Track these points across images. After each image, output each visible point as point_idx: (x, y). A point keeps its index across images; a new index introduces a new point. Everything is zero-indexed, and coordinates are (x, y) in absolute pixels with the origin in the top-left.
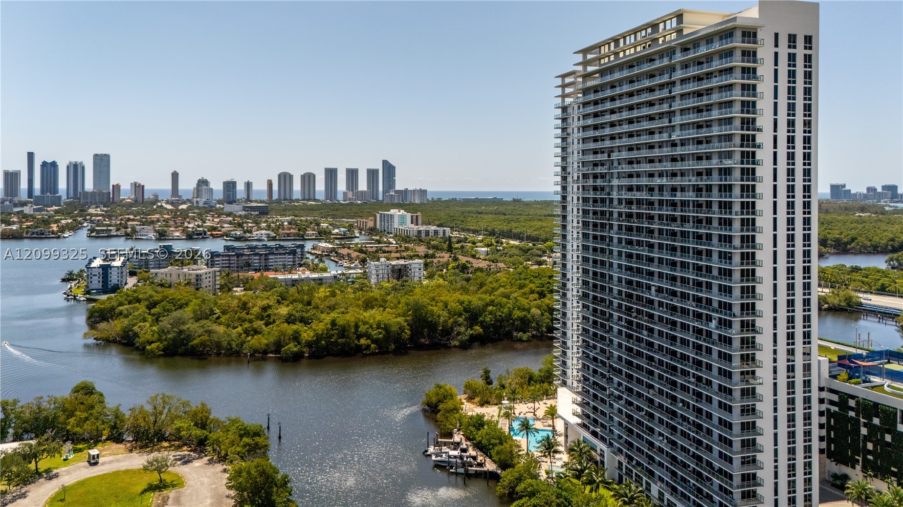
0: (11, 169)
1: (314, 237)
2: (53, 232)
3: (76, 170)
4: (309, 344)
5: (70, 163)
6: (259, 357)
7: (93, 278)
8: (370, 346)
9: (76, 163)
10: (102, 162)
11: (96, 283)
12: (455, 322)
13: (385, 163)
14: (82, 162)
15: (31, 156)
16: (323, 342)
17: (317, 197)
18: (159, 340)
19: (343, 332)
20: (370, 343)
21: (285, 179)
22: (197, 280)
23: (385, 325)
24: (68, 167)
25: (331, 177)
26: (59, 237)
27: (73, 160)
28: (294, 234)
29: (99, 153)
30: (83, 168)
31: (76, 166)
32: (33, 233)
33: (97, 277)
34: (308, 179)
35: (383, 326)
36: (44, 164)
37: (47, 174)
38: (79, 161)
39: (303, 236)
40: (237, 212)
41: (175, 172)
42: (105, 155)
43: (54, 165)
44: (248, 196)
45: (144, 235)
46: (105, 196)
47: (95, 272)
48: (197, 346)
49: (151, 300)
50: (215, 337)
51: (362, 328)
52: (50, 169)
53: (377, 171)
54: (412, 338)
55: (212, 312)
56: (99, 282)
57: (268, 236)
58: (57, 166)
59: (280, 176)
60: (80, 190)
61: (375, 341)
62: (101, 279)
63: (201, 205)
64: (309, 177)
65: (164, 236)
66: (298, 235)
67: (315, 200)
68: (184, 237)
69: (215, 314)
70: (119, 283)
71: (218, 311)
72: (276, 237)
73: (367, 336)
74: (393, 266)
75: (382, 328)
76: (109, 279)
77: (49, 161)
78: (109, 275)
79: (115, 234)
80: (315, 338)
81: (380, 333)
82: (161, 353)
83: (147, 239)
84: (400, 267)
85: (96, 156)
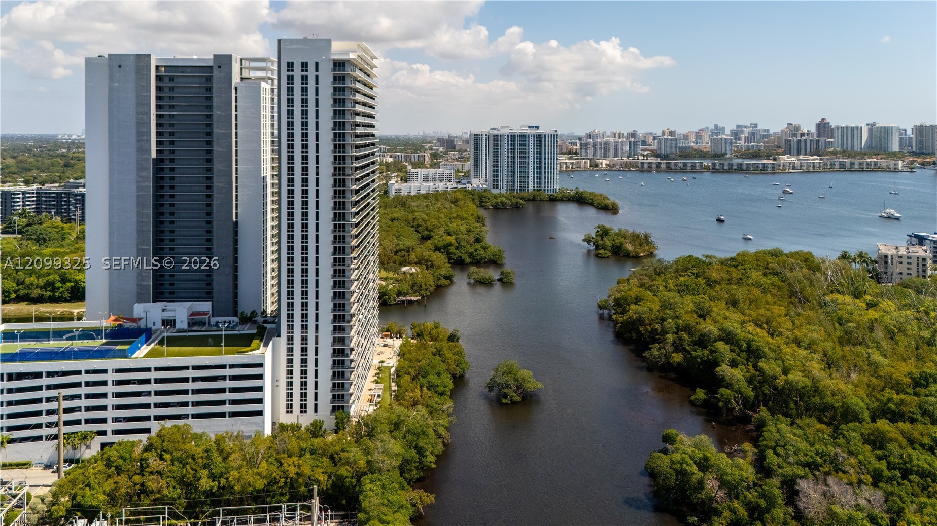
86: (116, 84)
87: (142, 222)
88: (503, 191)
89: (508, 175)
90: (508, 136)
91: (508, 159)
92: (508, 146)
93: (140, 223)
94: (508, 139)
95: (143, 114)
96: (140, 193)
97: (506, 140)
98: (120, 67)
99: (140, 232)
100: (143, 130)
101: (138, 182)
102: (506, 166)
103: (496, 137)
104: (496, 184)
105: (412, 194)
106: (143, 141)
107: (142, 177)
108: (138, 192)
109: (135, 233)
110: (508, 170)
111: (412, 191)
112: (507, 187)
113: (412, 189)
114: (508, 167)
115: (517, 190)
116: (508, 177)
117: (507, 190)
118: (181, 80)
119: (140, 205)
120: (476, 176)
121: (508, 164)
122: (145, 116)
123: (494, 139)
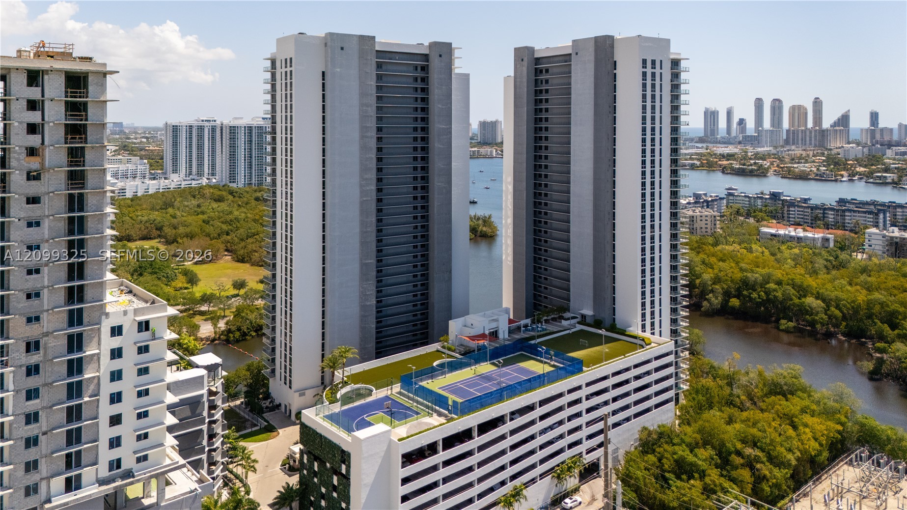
86: (338, 70)
87: (366, 232)
88: (241, 185)
89: (245, 168)
90: (245, 127)
91: (245, 152)
92: (245, 138)
93: (363, 233)
94: (245, 130)
95: (367, 106)
96: (365, 199)
97: (243, 132)
98: (342, 49)
99: (363, 243)
100: (368, 125)
101: (361, 186)
102: (243, 158)
103: (232, 128)
104: (233, 178)
105: (139, 194)
106: (367, 137)
107: (366, 179)
108: (361, 197)
109: (358, 245)
110: (245, 163)
111: (139, 191)
112: (245, 182)
113: (139, 188)
114: (245, 160)
115: (255, 184)
116: (245, 171)
117: (245, 184)
118: (390, 67)
119: (363, 212)
120: (175, 171)
121: (245, 157)
122: (370, 109)
123: (231, 130)
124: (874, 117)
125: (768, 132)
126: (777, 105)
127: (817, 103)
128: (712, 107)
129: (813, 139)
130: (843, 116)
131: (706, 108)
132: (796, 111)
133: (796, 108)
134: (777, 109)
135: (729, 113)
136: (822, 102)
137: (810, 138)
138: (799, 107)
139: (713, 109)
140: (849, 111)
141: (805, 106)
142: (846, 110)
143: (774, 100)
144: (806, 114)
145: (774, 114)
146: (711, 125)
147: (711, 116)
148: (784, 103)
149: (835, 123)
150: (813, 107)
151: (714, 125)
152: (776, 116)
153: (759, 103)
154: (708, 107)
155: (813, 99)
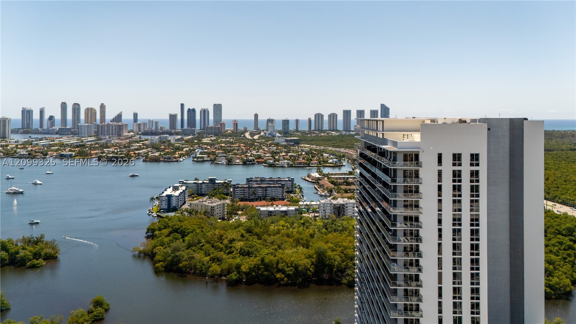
0: (173, 113)
1: (316, 165)
2: (175, 158)
3: (205, 113)
4: (246, 274)
5: (202, 109)
6: (216, 278)
7: (163, 202)
8: (284, 279)
9: (205, 109)
10: (218, 108)
11: (165, 206)
12: (347, 265)
13: (383, 106)
14: (208, 109)
15: (182, 105)
16: (254, 273)
17: (338, 129)
18: (164, 261)
19: (267, 267)
20: (284, 276)
21: (319, 117)
22: (212, 210)
23: (296, 265)
24: (201, 112)
25: (347, 115)
26: (177, 161)
27: (203, 108)
28: (303, 163)
29: (216, 103)
30: (208, 112)
31: (204, 111)
32: (165, 158)
33: (165, 202)
34: (333, 117)
35: (294, 265)
36: (189, 110)
37: (190, 115)
38: (206, 108)
39: (309, 164)
40: (282, 142)
41: (256, 114)
42: (219, 104)
43: (194, 110)
44: (297, 127)
45: (220, 161)
46: (217, 129)
47: (164, 199)
48: (182, 268)
49: (174, 227)
50: (193, 262)
51: (281, 266)
52: (192, 112)
53: (377, 111)
54: (314, 275)
55: (200, 242)
56: (166, 204)
57: (288, 164)
58: (195, 111)
59: (315, 115)
60: (206, 125)
61: (288, 276)
62: (167, 203)
63: (267, 135)
64: (333, 116)
65: (230, 162)
66: (306, 164)
67: (337, 131)
68: (241, 163)
69: (201, 243)
70: (177, 205)
71: (203, 240)
72: (292, 164)
73: (282, 271)
74: (335, 205)
75: (292, 267)
76: (171, 203)
77: (191, 108)
78: (171, 201)
79: (207, 159)
80: (248, 270)
81: (291, 270)
82: (163, 269)
83: (221, 164)
84: (339, 206)
85: (215, 105)
124: (135, 115)
125: (86, 126)
126: (76, 107)
127: (103, 107)
128: (28, 107)
129: (114, 131)
130: (118, 115)
131: (23, 108)
132: (90, 112)
133: (90, 110)
134: (76, 110)
135: (42, 112)
136: (105, 106)
137: (112, 130)
138: (92, 109)
139: (29, 109)
140: (122, 112)
141: (95, 108)
142: (120, 112)
143: (74, 104)
144: (96, 113)
145: (75, 113)
146: (27, 120)
147: (27, 114)
148: (81, 106)
149: (113, 119)
150: (100, 109)
151: (29, 120)
152: (76, 114)
153: (64, 106)
154: (25, 107)
155: (100, 104)
